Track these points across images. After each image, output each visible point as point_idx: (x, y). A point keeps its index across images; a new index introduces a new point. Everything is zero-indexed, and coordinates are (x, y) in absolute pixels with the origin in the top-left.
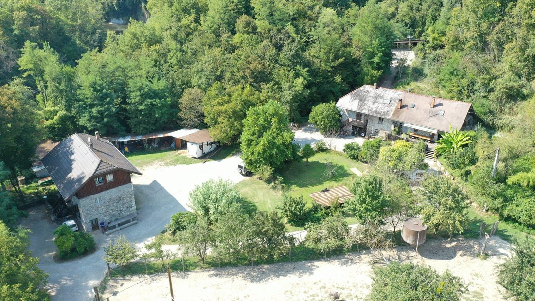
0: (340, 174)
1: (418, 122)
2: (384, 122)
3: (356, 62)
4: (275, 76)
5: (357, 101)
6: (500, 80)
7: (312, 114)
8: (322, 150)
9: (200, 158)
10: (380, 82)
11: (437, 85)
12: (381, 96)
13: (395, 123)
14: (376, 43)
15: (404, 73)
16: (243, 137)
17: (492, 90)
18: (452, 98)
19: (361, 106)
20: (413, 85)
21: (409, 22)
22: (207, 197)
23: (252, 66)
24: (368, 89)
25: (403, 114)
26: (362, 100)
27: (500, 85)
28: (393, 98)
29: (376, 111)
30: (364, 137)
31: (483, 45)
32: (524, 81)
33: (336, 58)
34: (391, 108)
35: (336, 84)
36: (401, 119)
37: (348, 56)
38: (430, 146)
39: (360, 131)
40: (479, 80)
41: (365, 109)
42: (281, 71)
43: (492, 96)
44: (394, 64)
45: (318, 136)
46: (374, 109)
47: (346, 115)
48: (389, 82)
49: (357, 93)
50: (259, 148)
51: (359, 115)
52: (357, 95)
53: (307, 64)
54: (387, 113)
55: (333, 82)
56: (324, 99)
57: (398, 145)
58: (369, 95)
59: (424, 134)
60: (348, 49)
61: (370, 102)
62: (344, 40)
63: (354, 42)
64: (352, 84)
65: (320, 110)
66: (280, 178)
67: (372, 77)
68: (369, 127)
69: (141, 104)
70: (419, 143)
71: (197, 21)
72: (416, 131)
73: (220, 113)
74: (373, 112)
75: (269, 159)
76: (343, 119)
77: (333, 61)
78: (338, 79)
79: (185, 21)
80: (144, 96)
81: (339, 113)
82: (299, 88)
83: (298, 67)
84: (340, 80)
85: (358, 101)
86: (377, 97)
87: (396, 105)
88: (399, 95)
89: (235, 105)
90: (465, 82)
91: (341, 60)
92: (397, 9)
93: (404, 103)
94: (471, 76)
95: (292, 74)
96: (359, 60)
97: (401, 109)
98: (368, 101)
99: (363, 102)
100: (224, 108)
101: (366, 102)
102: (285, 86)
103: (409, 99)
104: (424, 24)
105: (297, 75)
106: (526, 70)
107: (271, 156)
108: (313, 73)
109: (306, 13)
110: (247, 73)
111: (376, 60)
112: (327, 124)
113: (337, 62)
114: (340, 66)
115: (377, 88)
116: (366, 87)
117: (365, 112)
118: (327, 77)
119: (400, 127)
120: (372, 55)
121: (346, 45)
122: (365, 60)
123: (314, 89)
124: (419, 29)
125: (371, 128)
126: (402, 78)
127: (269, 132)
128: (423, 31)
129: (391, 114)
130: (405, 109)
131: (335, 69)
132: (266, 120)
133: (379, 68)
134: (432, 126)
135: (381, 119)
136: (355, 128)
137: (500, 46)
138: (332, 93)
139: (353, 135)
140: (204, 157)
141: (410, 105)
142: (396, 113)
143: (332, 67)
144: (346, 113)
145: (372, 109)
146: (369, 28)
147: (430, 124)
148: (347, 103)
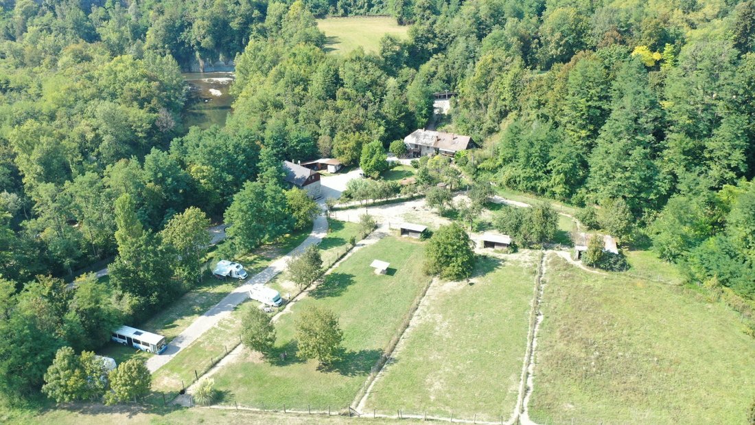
0: (410, 174)
1: (446, 148)
2: (430, 149)
3: (412, 114)
4: (366, 126)
5: (415, 138)
6: (485, 124)
7: (391, 147)
8: (399, 165)
9: (335, 173)
10: (426, 127)
11: (457, 127)
12: (427, 135)
13: (435, 149)
14: (423, 101)
15: (442, 118)
16: (362, 159)
17: (481, 129)
18: (464, 134)
19: (417, 141)
20: (447, 126)
21: (446, 79)
22: (355, 184)
23: (354, 121)
24: (420, 131)
25: (439, 144)
26: (418, 137)
27: (485, 126)
28: (434, 136)
30: (420, 157)
31: (478, 104)
32: (496, 124)
33: (400, 112)
34: (433, 141)
35: (402, 128)
36: (438, 147)
37: (407, 110)
38: (452, 159)
39: (418, 154)
40: (476, 124)
41: (419, 142)
42: (371, 123)
43: (481, 132)
44: (436, 112)
45: (395, 159)
48: (433, 125)
50: (372, 163)
51: (416, 146)
52: (415, 135)
53: (384, 118)
54: (430, 144)
55: (399, 127)
56: (395, 138)
57: (436, 157)
58: (421, 134)
59: (450, 153)
60: (407, 106)
61: (422, 138)
62: (403, 99)
63: (410, 102)
64: (411, 129)
65: (395, 144)
66: (382, 177)
67: (422, 123)
69: (297, 146)
70: (447, 158)
71: (305, 89)
72: (446, 152)
73: (345, 149)
74: (424, 144)
75: (376, 168)
76: (408, 149)
77: (398, 115)
78: (402, 125)
79: (296, 90)
80: (300, 142)
81: (405, 145)
82: (382, 133)
83: (379, 120)
86: (425, 135)
87: (435, 139)
88: (437, 134)
89: (352, 144)
90: (469, 125)
91: (403, 114)
92: (437, 68)
93: (439, 138)
94: (472, 122)
95: (377, 125)
96: (413, 113)
97: (437, 141)
99: (418, 139)
100: (348, 145)
101: (420, 138)
102: (374, 132)
103: (442, 135)
104: (456, 80)
105: (380, 125)
106: (497, 119)
107: (377, 167)
108: (388, 123)
109: (376, 81)
110: (352, 125)
111: (424, 112)
112: (400, 152)
113: (401, 115)
114: (403, 117)
115: (425, 131)
116: (419, 130)
117: (420, 144)
118: (396, 124)
119: (438, 151)
120: (422, 109)
121: (405, 103)
122: (417, 113)
123: (389, 132)
124: (453, 84)
125: (423, 152)
126: (441, 122)
127: (376, 155)
128: (456, 85)
129: (433, 144)
130: (440, 141)
131: (400, 120)
132: (373, 150)
133: (426, 117)
134: (452, 149)
135: (428, 147)
136: (414, 153)
137: (486, 105)
138: (399, 134)
139: (414, 157)
140: (337, 172)
141: (442, 139)
142: (435, 143)
143: (398, 118)
144: (409, 145)
145: (423, 142)
146: (418, 93)
147: (452, 148)
148: (409, 140)
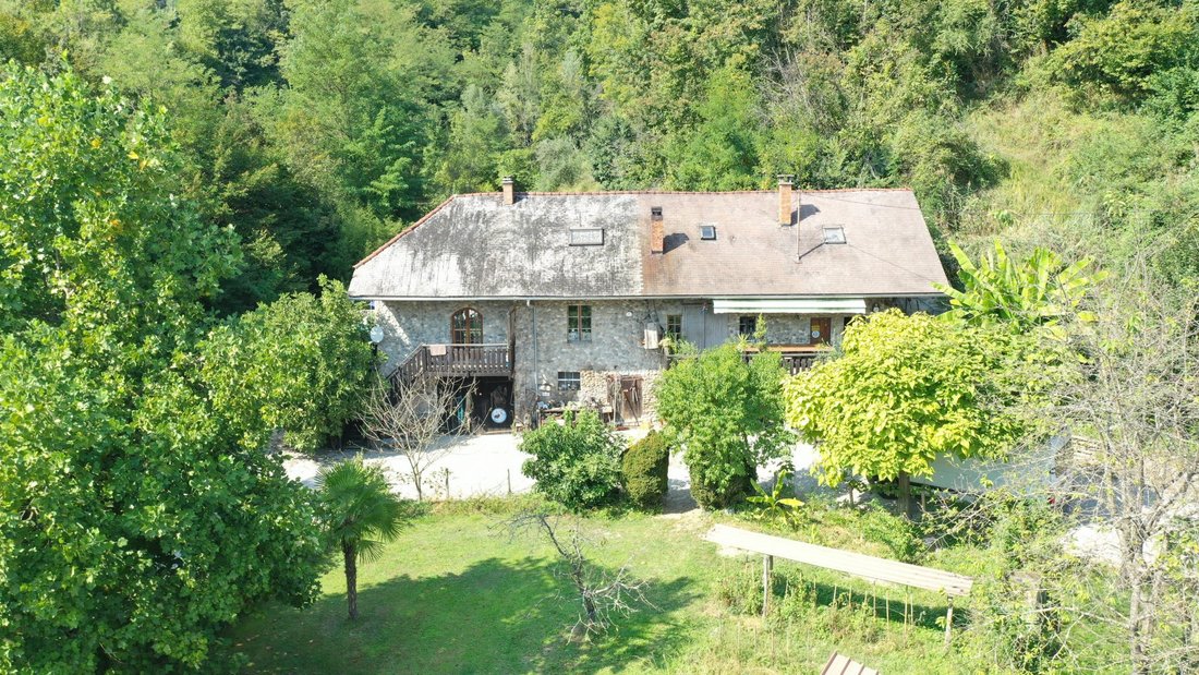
5: (449, 260)
12: (550, 224)
13: (652, 320)
19: (478, 273)
24: (481, 209)
25: (685, 269)
26: (472, 250)
28: (609, 221)
29: (561, 281)
30: (507, 424)
34: (622, 255)
36: (689, 288)
39: (482, 399)
41: (502, 282)
46: (549, 276)
47: (399, 341)
49: (432, 230)
52: (438, 237)
54: (613, 279)
58: (493, 228)
61: (513, 253)
68: (528, 372)
74: (548, 286)
77: (225, 179)
81: (363, 336)
84: (277, 248)
85: (454, 258)
86: (533, 230)
87: (636, 242)
88: (625, 206)
97: (666, 250)
98: (503, 249)
99: (483, 258)
101: (496, 254)
103: (679, 213)
112: (332, 387)
115: (515, 200)
116: (466, 203)
117: (511, 293)
125: (536, 377)
129: (637, 275)
130: (683, 249)
134: (834, 288)
135: (580, 315)
139: (451, 428)
141: (695, 234)
142: (656, 269)
143: (231, 201)
144: (400, 332)
145: (536, 276)
147: (820, 282)
